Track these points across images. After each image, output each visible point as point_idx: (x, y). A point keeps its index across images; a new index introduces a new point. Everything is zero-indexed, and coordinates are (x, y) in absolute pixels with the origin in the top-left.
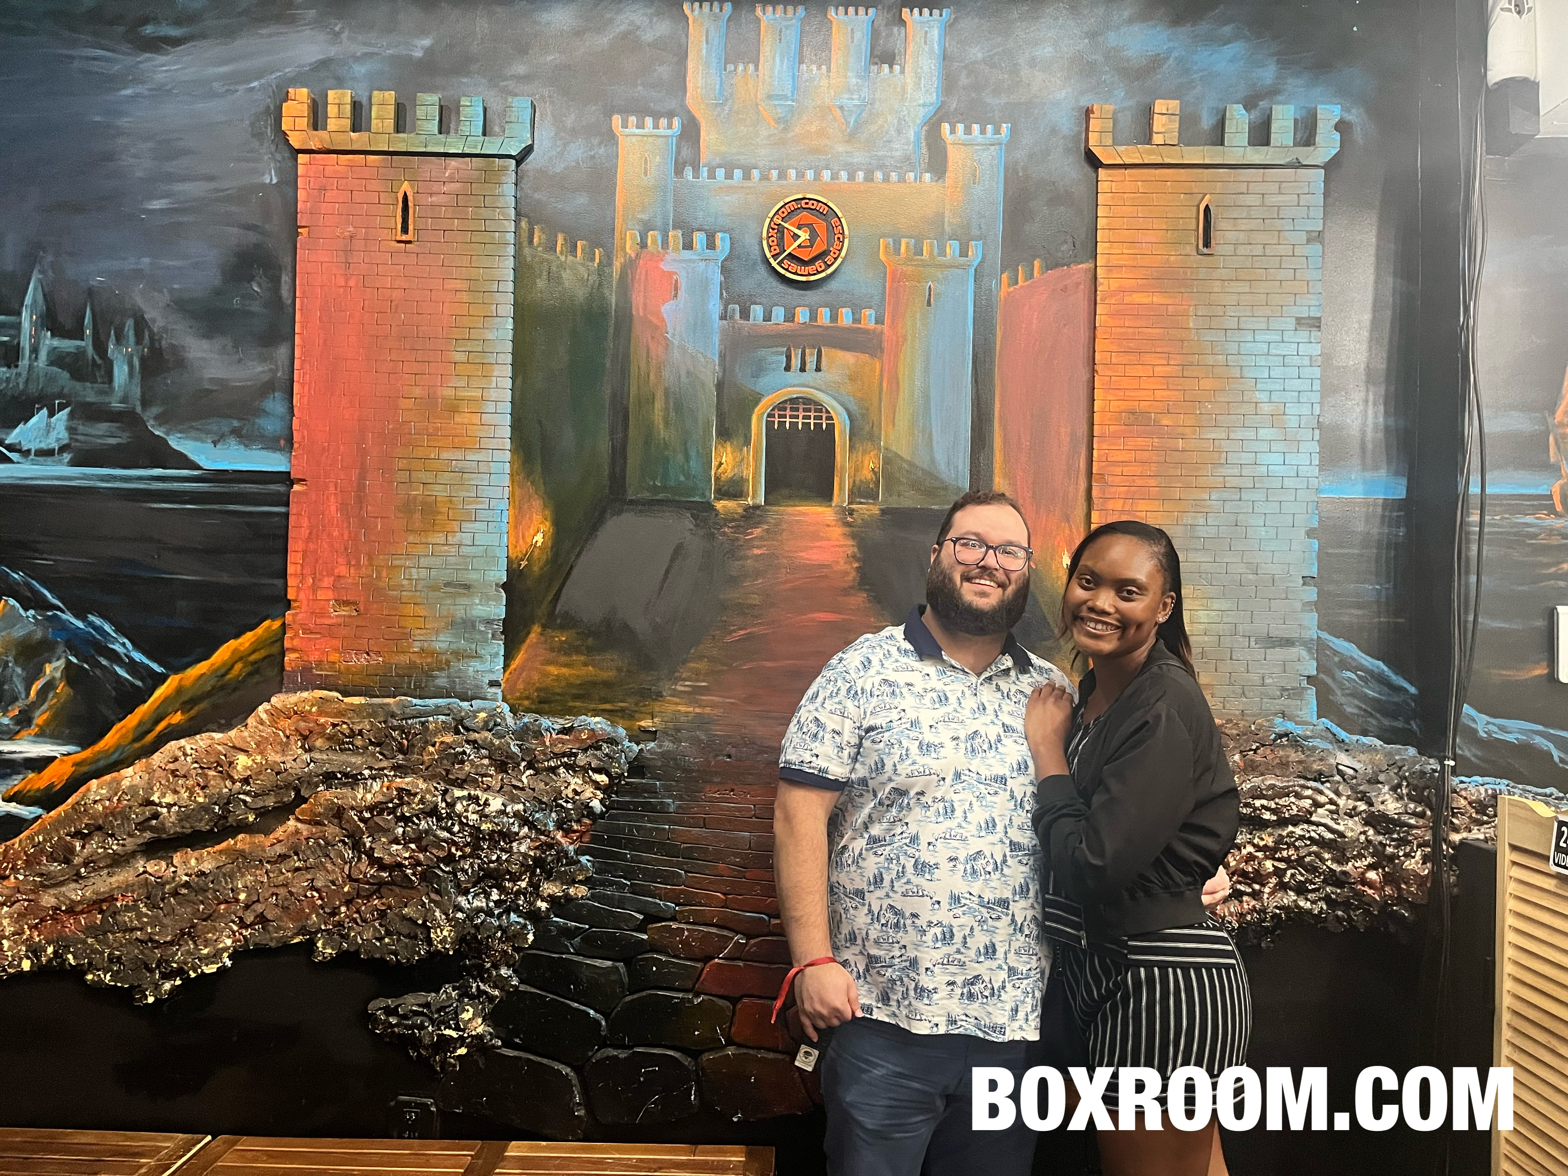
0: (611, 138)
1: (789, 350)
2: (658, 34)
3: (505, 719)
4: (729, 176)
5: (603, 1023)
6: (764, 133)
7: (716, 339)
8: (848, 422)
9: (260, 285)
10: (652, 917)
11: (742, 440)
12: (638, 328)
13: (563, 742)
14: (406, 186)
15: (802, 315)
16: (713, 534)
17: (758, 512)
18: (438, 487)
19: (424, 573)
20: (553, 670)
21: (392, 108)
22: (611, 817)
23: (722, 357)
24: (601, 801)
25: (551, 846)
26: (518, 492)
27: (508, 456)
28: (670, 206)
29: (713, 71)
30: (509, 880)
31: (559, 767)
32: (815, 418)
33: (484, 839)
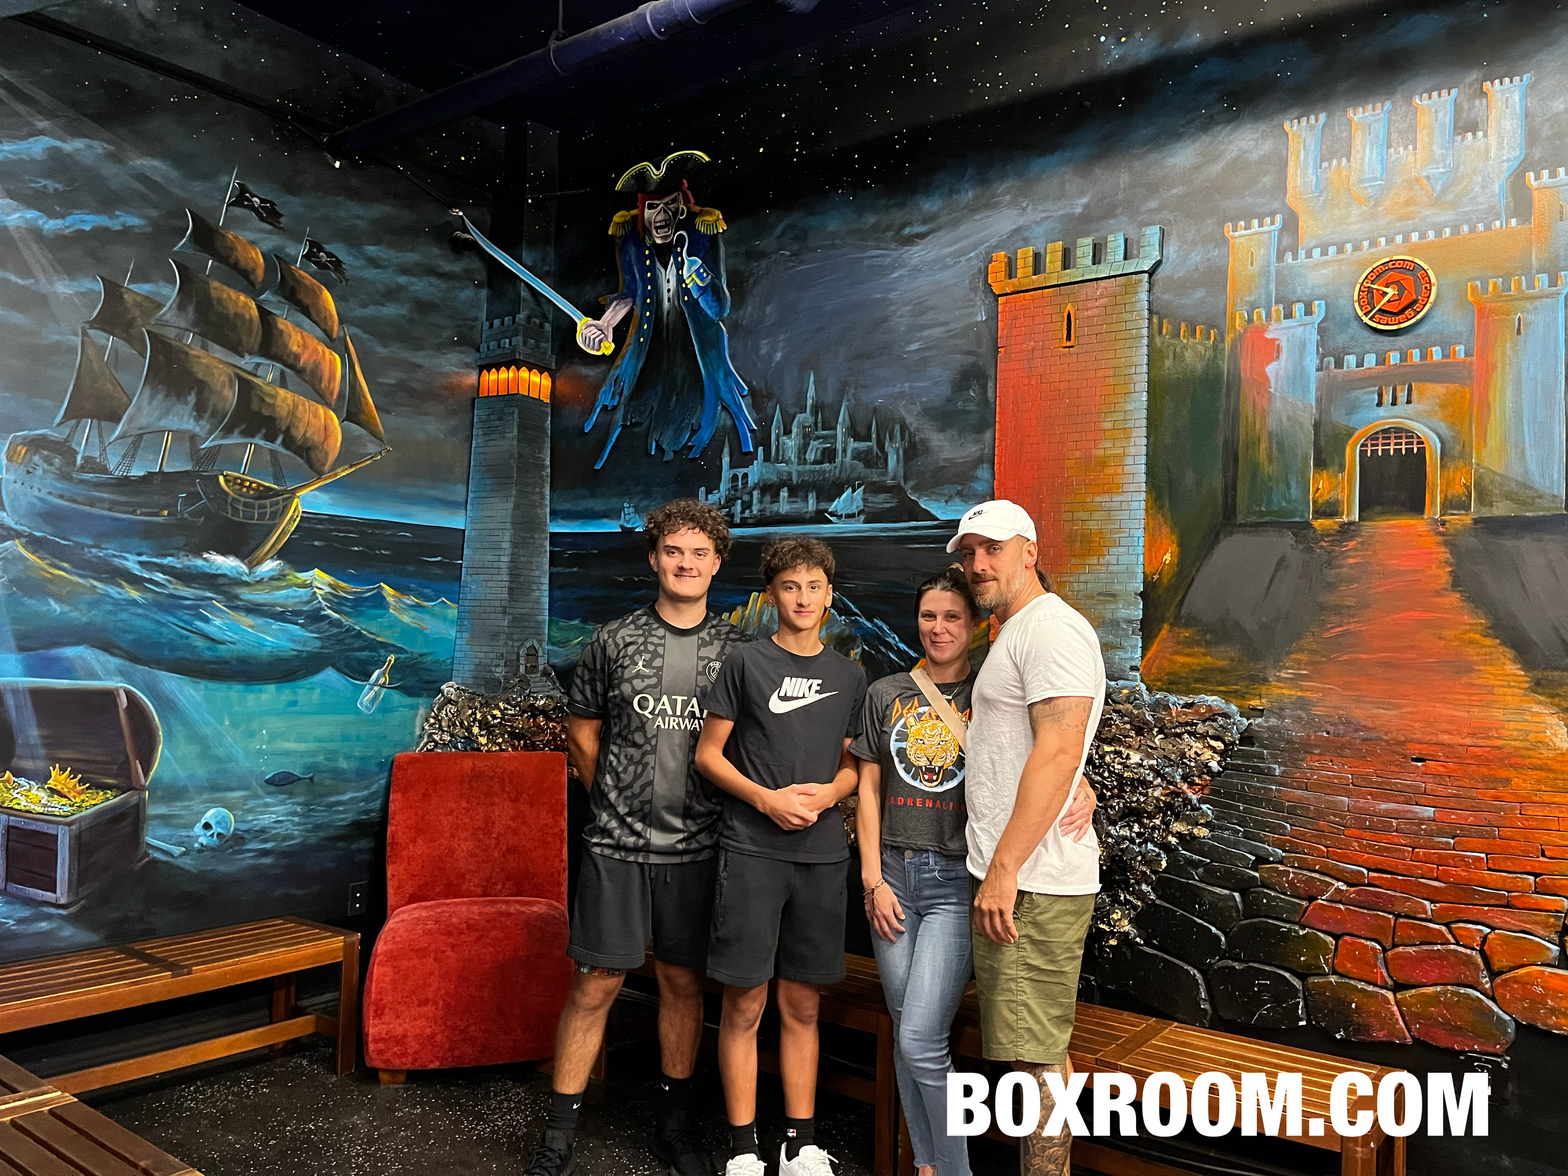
0: (1225, 241)
1: (1381, 389)
2: (1262, 153)
3: (1142, 695)
4: (1324, 253)
5: (1223, 939)
6: (1355, 211)
7: (1313, 387)
8: (1439, 445)
9: (974, 391)
10: (1262, 860)
11: (1337, 468)
12: (1245, 388)
13: (1186, 714)
14: (1069, 307)
15: (1394, 358)
16: (1312, 548)
17: (1352, 528)
18: (1092, 523)
19: (1082, 586)
20: (1181, 659)
21: (1060, 254)
22: (1227, 776)
23: (1319, 401)
24: (1219, 763)
25: (1178, 795)
26: (1151, 523)
27: (1143, 496)
28: (1273, 286)
29: (1310, 170)
30: (1147, 818)
31: (1183, 733)
32: (1407, 444)
33: (1127, 785)
